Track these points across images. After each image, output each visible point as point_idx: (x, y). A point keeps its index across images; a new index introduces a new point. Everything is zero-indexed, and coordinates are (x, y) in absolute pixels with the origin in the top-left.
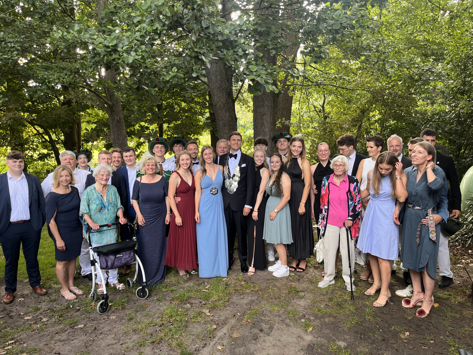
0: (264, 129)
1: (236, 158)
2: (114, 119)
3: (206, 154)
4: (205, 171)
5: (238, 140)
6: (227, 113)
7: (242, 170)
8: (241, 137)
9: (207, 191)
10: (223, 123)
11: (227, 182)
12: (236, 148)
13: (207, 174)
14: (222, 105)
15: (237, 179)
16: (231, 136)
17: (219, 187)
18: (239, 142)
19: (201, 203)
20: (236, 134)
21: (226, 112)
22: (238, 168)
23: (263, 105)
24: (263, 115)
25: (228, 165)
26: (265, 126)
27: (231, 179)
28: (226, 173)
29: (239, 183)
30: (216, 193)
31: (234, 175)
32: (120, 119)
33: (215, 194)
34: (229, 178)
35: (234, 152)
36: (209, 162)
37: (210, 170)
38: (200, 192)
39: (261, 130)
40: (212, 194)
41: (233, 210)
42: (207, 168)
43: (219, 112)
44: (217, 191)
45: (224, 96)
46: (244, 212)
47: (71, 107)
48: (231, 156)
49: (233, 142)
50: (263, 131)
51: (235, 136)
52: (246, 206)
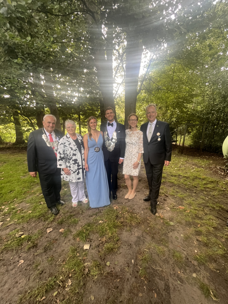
1: (112, 126)
7: (118, 135)
35: (111, 121)
41: (111, 161)
46: (119, 162)
48: (109, 124)
49: (108, 115)
52: (120, 158)
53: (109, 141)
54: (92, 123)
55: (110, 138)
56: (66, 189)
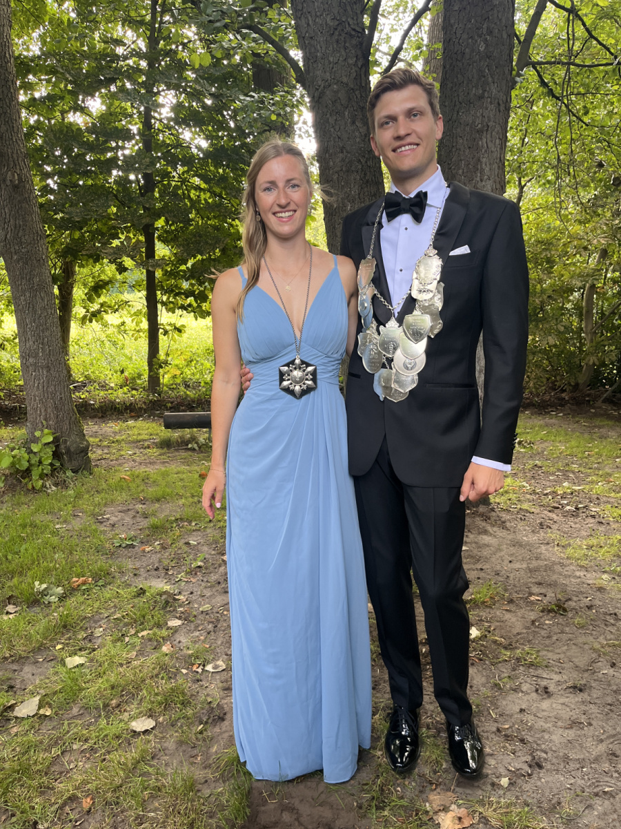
9: (269, 381)
11: (371, 343)
12: (407, 164)
15: (426, 322)
22: (432, 268)
27: (393, 324)
28: (367, 294)
30: (308, 390)
33: (304, 394)
34: (384, 317)
35: (407, 184)
36: (285, 229)
37: (285, 273)
38: (236, 377)
40: (288, 389)
42: (269, 263)
44: (315, 380)
53: (381, 322)
54: (272, 185)
55: (397, 304)
56: (78, 660)
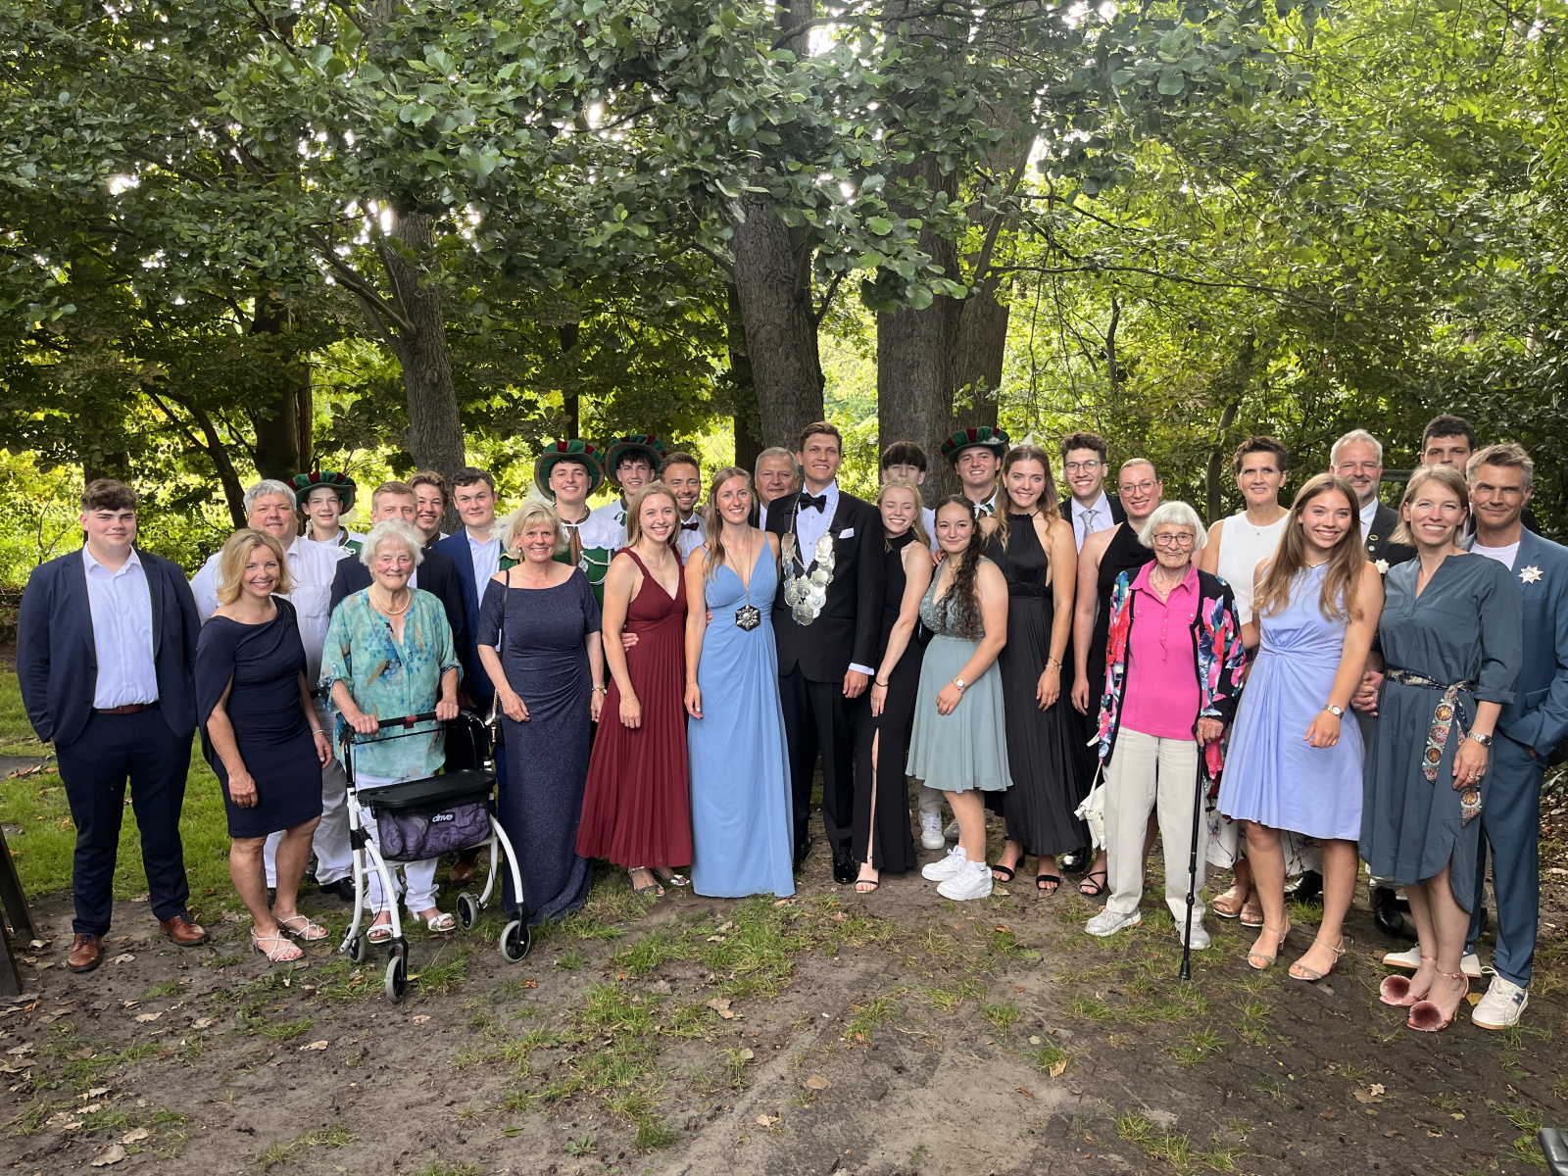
0: (915, 416)
1: (821, 510)
2: (423, 379)
3: (729, 494)
4: (720, 551)
5: (828, 449)
6: (792, 359)
7: (840, 548)
8: (839, 439)
9: (725, 619)
10: (778, 393)
11: (792, 587)
12: (821, 476)
13: (728, 563)
14: (776, 335)
15: (825, 576)
16: (807, 435)
17: (763, 602)
18: (833, 458)
19: (707, 653)
20: (822, 431)
21: (787, 358)
22: (828, 543)
23: (911, 335)
24: (911, 367)
25: (795, 531)
26: (916, 403)
27: (804, 577)
28: (788, 556)
29: (832, 590)
30: (755, 625)
31: (815, 565)
32: (440, 378)
33: (751, 628)
34: (799, 572)
35: (817, 487)
36: (737, 519)
37: (736, 549)
38: (702, 618)
39: (903, 417)
40: (741, 626)
41: (809, 678)
42: (725, 542)
43: (767, 356)
44: (759, 619)
45: (783, 305)
46: (846, 686)
47: (280, 336)
48: (807, 501)
49: (812, 457)
50: (911, 420)
51: (819, 436)
52: (853, 666)
53: (798, 576)
